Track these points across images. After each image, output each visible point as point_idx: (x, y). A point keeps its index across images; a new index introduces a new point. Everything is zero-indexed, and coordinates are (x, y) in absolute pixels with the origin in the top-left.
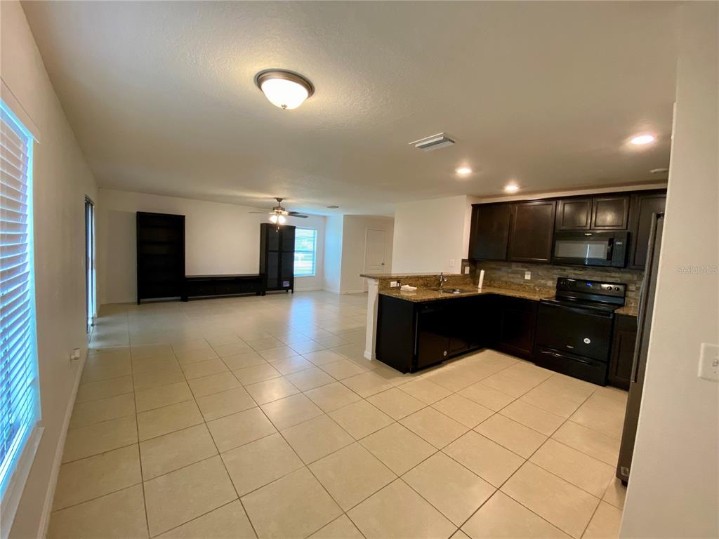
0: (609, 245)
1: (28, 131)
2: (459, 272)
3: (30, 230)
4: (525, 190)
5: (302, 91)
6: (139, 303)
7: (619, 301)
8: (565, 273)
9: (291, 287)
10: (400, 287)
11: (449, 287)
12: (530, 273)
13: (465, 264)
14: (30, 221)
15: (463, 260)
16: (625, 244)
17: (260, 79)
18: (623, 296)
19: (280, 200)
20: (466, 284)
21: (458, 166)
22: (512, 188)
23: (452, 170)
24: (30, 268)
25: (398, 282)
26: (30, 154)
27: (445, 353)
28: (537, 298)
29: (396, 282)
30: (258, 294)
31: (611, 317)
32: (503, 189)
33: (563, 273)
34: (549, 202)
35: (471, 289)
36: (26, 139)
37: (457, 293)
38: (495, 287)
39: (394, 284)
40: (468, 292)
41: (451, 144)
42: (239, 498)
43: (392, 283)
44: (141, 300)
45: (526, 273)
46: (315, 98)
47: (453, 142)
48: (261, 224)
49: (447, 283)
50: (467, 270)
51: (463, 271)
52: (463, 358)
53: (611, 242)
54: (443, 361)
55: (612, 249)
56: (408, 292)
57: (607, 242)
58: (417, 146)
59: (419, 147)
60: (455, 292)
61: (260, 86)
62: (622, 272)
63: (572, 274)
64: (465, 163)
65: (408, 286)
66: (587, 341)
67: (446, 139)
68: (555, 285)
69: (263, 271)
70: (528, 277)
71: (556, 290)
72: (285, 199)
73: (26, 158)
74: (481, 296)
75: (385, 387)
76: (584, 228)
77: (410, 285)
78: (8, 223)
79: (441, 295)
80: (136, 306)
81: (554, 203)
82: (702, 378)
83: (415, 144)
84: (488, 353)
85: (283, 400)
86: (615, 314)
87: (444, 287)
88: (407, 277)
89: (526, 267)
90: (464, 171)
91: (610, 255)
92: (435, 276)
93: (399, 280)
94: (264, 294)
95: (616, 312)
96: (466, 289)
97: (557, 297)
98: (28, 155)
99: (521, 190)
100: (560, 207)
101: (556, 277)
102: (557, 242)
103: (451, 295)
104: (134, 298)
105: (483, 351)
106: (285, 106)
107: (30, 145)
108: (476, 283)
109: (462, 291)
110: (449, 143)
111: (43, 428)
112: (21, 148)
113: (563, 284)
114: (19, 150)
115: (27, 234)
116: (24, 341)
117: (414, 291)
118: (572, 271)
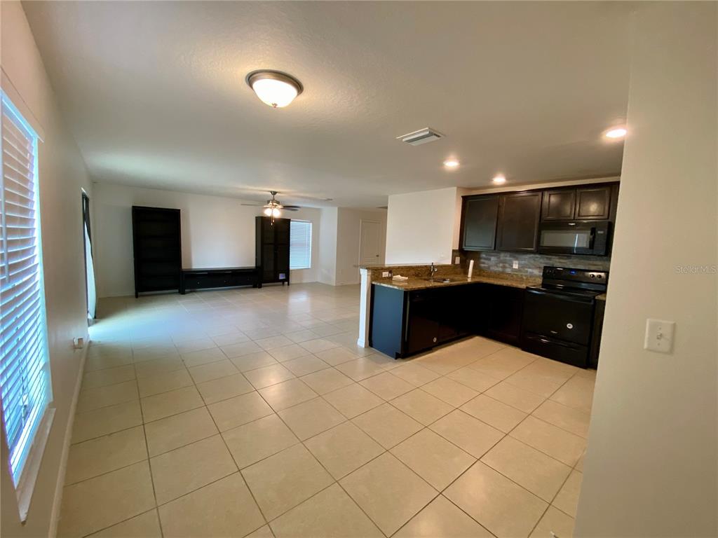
0: (591, 234)
1: (34, 131)
2: (449, 262)
3: (37, 225)
4: (510, 182)
5: (290, 90)
6: (137, 296)
7: (601, 288)
8: (551, 262)
9: (287, 279)
10: (391, 277)
11: (439, 276)
12: (517, 262)
13: (455, 254)
14: (37, 216)
15: (454, 251)
16: (606, 233)
17: (251, 79)
18: (604, 283)
19: (274, 193)
20: (457, 274)
21: (445, 160)
22: (499, 180)
23: (440, 163)
24: (38, 260)
25: (390, 272)
26: (35, 153)
27: (435, 340)
28: (523, 286)
29: (387, 273)
30: (255, 287)
31: (592, 303)
32: (492, 180)
33: (548, 261)
34: (534, 194)
35: (460, 278)
36: (31, 138)
37: (447, 282)
38: (484, 276)
39: (385, 274)
40: (458, 281)
41: (436, 138)
42: (239, 471)
43: (384, 273)
44: (139, 293)
45: (514, 262)
46: (303, 97)
47: (439, 136)
48: (256, 217)
49: (438, 273)
50: (458, 261)
51: (453, 261)
52: (452, 344)
53: (593, 231)
54: (434, 347)
55: (594, 238)
56: (399, 281)
57: (590, 232)
58: (404, 140)
59: (407, 141)
60: (445, 282)
61: (251, 85)
62: (604, 260)
63: (559, 263)
64: (452, 156)
65: (399, 276)
66: (570, 326)
67: (431, 134)
68: (541, 274)
69: (259, 264)
70: (516, 266)
71: (542, 278)
72: (279, 193)
73: (32, 157)
74: (470, 285)
75: (377, 372)
76: (569, 218)
77: (402, 275)
78: (21, 218)
79: (431, 284)
80: (135, 299)
81: (540, 194)
82: (649, 350)
83: (403, 138)
84: (477, 340)
85: (280, 384)
86: (595, 300)
87: (435, 277)
88: (399, 267)
89: (514, 257)
90: (452, 164)
91: (592, 244)
92: (426, 266)
93: (390, 270)
94: (260, 287)
95: (596, 298)
96: (456, 278)
97: (543, 285)
98: (33, 154)
99: (508, 182)
100: (546, 198)
101: (543, 266)
102: (542, 232)
103: (442, 284)
104: (132, 291)
105: (472, 338)
106: (276, 105)
107: (35, 144)
108: (466, 273)
109: (452, 280)
110: (435, 138)
111: (55, 409)
112: (27, 148)
113: (549, 272)
114: (26, 150)
115: (34, 229)
116: (36, 327)
117: (405, 281)
118: (557, 260)
